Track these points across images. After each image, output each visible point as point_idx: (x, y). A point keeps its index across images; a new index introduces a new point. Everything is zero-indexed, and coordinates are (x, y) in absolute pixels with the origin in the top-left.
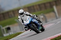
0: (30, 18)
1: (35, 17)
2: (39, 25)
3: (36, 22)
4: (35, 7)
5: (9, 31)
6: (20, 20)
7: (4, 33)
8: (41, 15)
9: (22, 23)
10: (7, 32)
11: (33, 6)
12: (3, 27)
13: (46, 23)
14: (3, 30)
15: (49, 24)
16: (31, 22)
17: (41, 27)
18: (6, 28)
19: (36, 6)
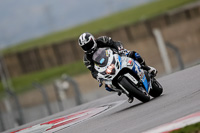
4: (43, 54)
8: (63, 80)
11: (36, 51)
19: (45, 48)
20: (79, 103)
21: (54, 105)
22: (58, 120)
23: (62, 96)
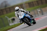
0: (24, 14)
1: (28, 13)
2: (31, 19)
3: (28, 17)
5: (14, 21)
6: (16, 15)
7: (10, 23)
8: (39, 9)
9: (18, 18)
10: (12, 22)
11: (33, 2)
12: (9, 18)
13: (43, 15)
14: (9, 20)
15: (45, 16)
16: (25, 17)
17: (33, 21)
18: (11, 19)
20: (43, 14)
21: (37, 15)
22: (38, 18)
23: (39, 13)
